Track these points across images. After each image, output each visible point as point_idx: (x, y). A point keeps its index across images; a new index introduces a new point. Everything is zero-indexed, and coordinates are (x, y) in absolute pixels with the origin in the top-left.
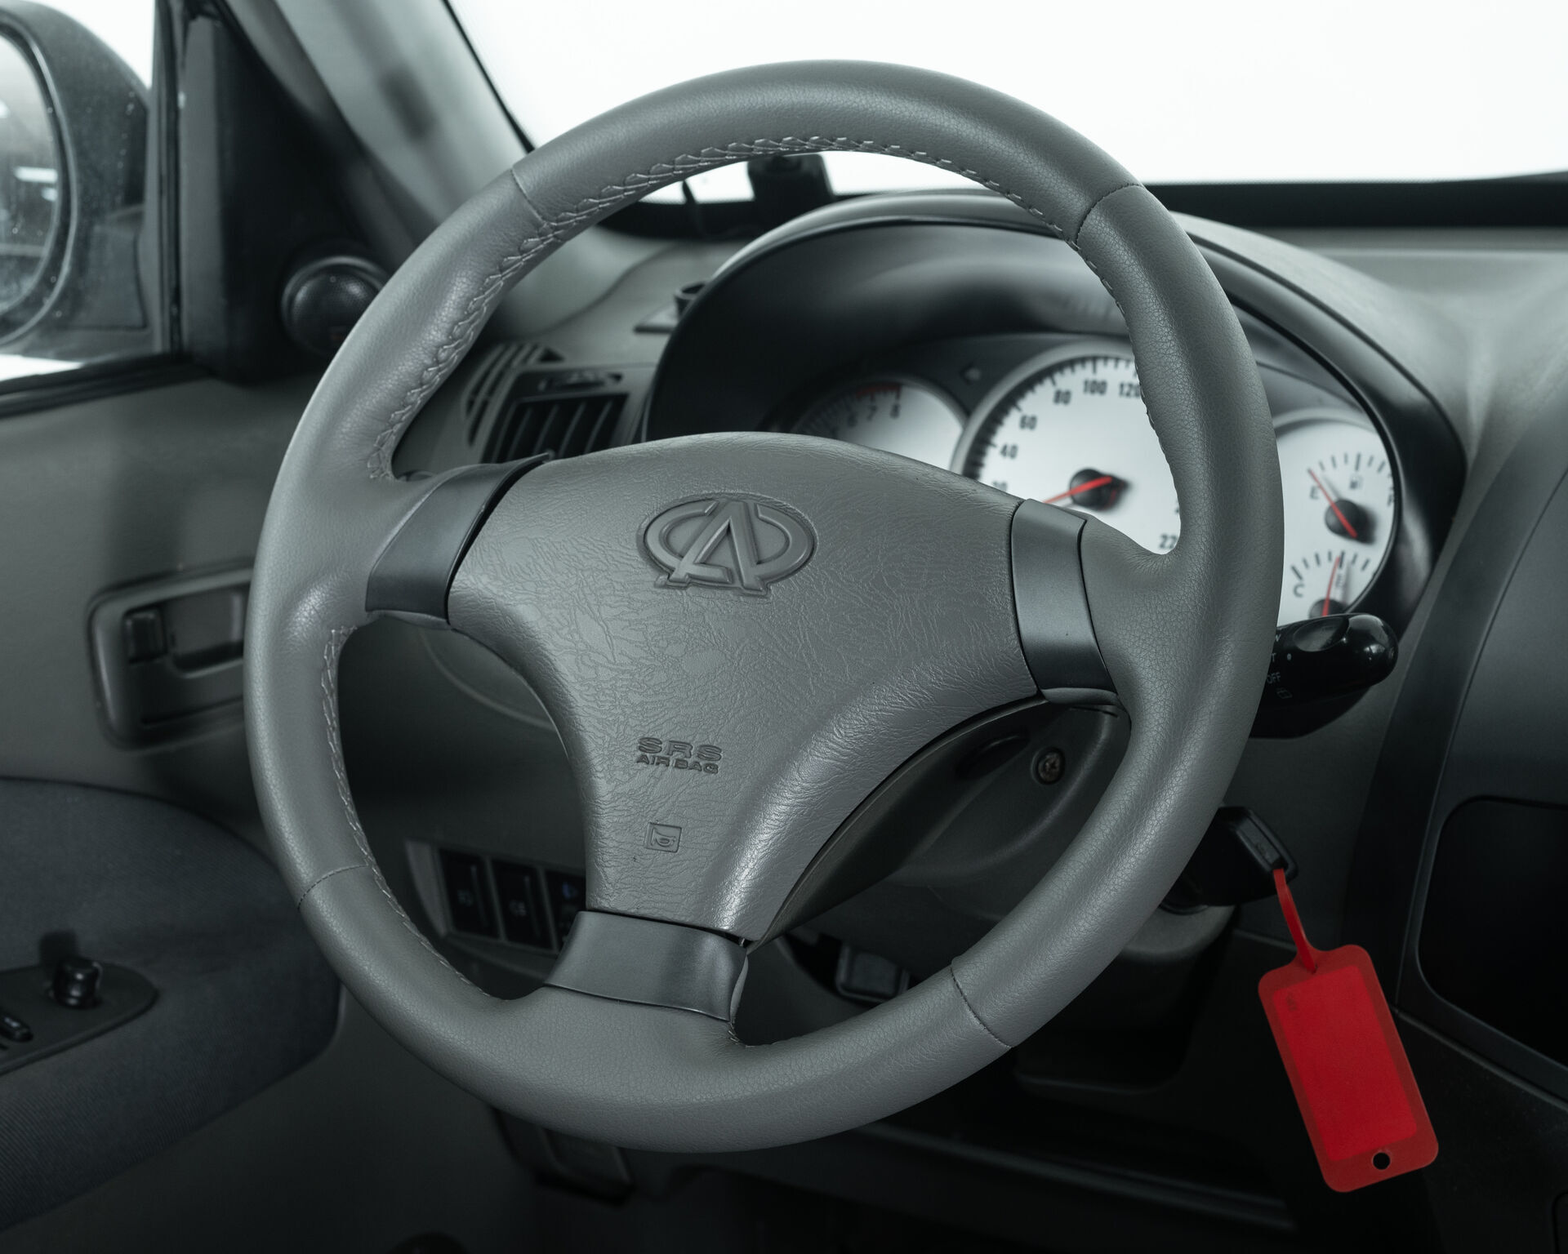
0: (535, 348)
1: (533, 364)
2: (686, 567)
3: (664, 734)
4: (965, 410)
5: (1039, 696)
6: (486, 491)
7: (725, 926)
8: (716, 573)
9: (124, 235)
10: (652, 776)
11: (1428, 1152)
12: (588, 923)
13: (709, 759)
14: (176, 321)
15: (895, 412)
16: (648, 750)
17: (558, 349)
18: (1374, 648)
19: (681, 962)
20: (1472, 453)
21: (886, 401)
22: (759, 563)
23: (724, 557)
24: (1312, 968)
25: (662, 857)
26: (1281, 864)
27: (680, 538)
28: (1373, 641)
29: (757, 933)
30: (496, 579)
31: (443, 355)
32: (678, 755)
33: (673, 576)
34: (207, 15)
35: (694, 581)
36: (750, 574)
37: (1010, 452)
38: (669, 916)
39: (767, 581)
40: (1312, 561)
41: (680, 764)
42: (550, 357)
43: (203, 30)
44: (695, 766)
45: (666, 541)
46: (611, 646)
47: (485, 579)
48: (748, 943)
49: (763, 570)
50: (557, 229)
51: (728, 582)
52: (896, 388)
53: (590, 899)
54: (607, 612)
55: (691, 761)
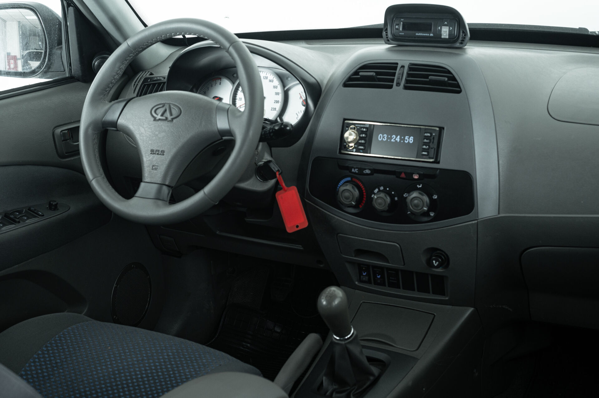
0: (149, 72)
1: (148, 76)
2: (159, 117)
3: (155, 149)
4: (233, 83)
5: (222, 139)
6: (123, 104)
7: (167, 184)
8: (164, 118)
9: (59, 52)
10: (153, 157)
11: (306, 225)
12: (142, 185)
13: (163, 153)
14: (70, 70)
15: (220, 84)
16: (153, 152)
17: (153, 73)
18: (288, 128)
19: (159, 191)
20: (323, 89)
21: (218, 81)
23: (165, 115)
24: (285, 191)
25: (155, 171)
26: (278, 171)
27: (158, 111)
29: (173, 185)
30: (126, 121)
32: (157, 152)
33: (156, 119)
34: (72, 6)
35: (159, 119)
36: (170, 118)
38: (156, 182)
39: (173, 119)
40: (300, 112)
41: (158, 154)
42: (151, 74)
43: (71, 9)
44: (160, 154)
45: (155, 112)
46: (146, 132)
47: (123, 121)
48: (172, 187)
49: (172, 117)
50: (136, 52)
51: (166, 119)
52: (220, 79)
53: (143, 180)
54: (145, 126)
55: (160, 153)
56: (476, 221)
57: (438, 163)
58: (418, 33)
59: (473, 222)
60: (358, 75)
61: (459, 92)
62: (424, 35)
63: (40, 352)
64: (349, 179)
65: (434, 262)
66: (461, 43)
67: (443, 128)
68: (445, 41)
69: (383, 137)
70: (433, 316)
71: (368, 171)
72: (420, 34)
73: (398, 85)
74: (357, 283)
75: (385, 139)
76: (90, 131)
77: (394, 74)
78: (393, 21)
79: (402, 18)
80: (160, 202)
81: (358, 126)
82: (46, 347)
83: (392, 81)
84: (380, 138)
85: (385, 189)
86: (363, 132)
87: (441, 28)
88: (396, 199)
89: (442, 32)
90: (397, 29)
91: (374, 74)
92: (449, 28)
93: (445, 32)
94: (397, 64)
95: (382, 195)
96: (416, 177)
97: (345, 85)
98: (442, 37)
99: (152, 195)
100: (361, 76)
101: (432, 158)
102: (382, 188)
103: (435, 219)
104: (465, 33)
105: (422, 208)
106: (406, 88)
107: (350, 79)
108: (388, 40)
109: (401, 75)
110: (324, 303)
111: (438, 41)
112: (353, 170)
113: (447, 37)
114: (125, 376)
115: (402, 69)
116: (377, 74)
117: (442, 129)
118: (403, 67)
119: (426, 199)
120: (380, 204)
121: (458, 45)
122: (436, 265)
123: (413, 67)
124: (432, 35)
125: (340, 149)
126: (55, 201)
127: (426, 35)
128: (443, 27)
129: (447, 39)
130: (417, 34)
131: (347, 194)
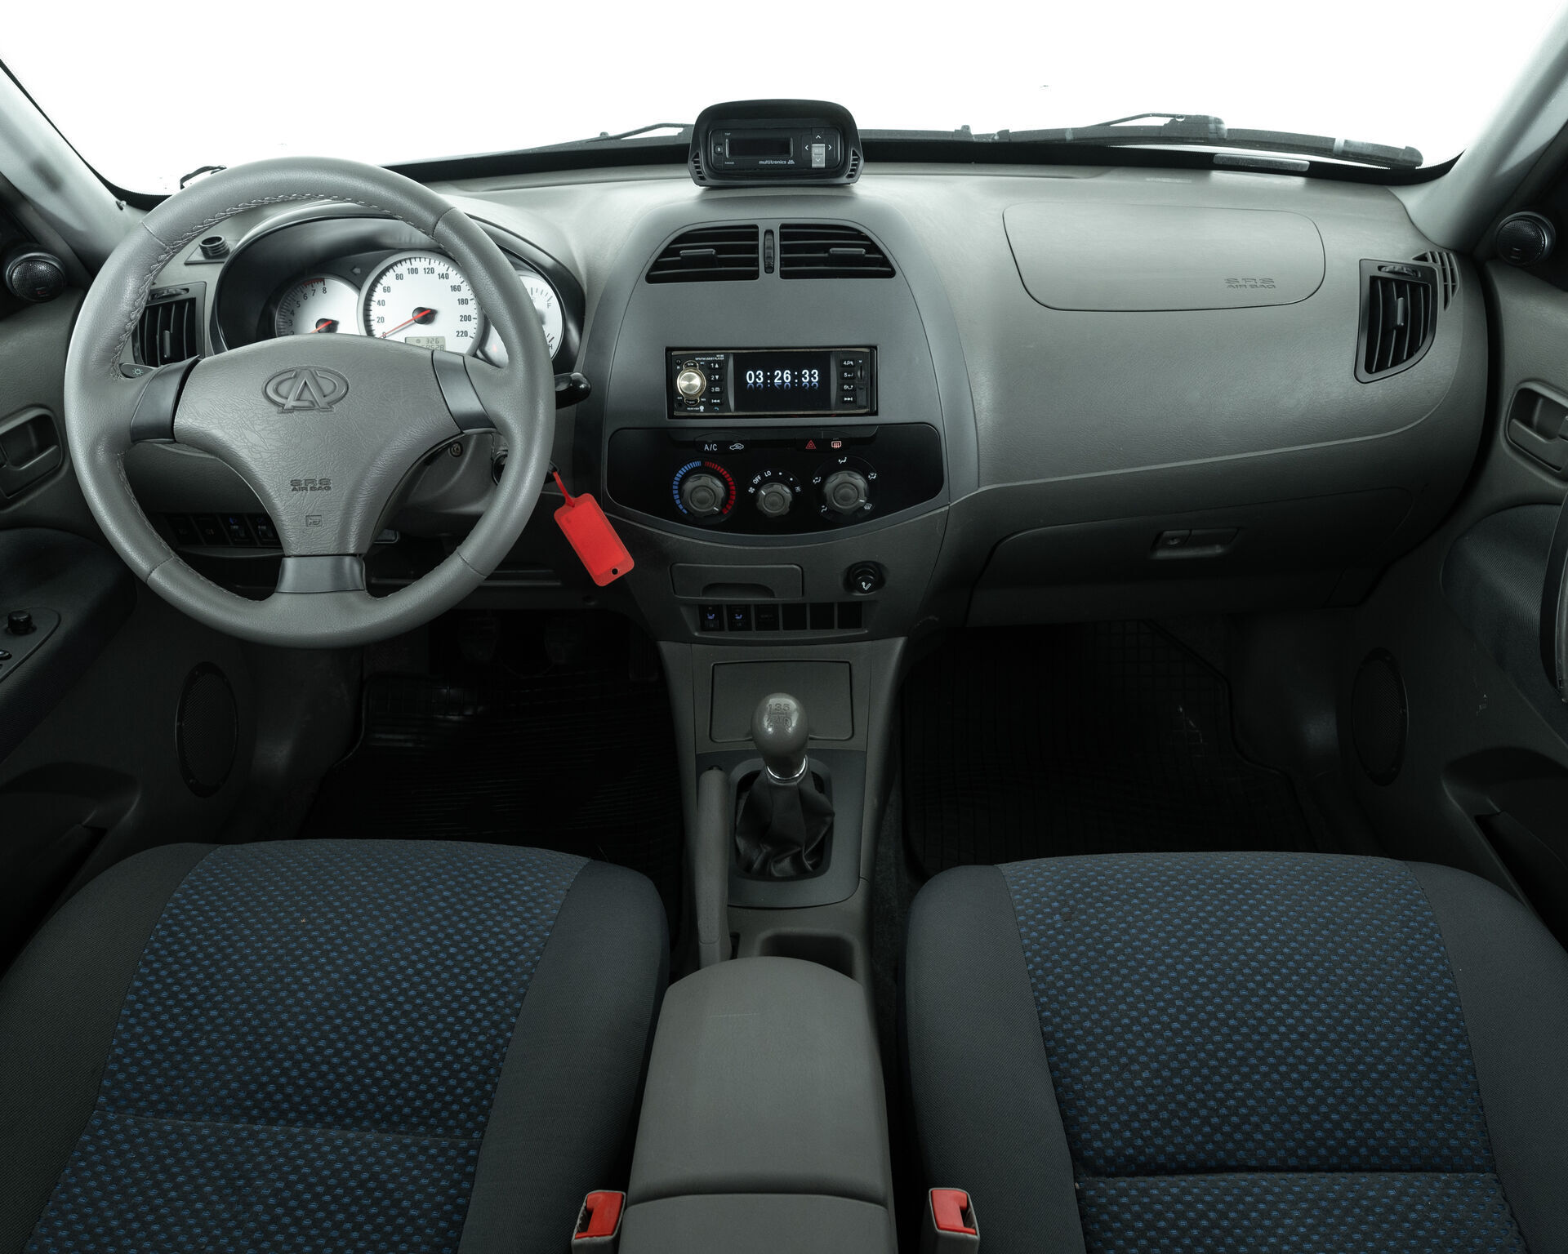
2: (291, 402)
3: (301, 477)
4: (358, 288)
5: (463, 433)
6: (177, 380)
7: (352, 552)
8: (306, 404)
10: (301, 496)
11: (630, 564)
12: (290, 564)
13: (325, 484)
15: (325, 290)
16: (296, 485)
18: (583, 386)
19: (338, 571)
21: (319, 287)
22: (325, 396)
23: (306, 395)
24: (572, 505)
25: (316, 529)
27: (283, 389)
28: (582, 383)
29: (365, 551)
30: (196, 419)
31: (133, 317)
32: (310, 485)
33: (285, 408)
35: (294, 408)
36: (322, 402)
37: (381, 303)
38: (326, 553)
39: (330, 404)
41: (313, 489)
44: (320, 488)
45: (276, 392)
46: (264, 442)
47: (190, 420)
48: (360, 555)
49: (327, 399)
51: (312, 406)
52: (323, 280)
53: (286, 552)
54: (257, 428)
55: (317, 486)
56: (947, 508)
57: (876, 413)
58: (764, 160)
59: (943, 509)
60: (679, 255)
61: (891, 274)
62: (776, 162)
63: (137, 984)
64: (698, 464)
65: (864, 584)
66: (850, 176)
67: (876, 348)
68: (819, 173)
69: (756, 377)
70: (847, 665)
71: (738, 446)
72: (767, 162)
73: (769, 270)
74: (696, 634)
75: (760, 379)
76: (102, 456)
77: (755, 249)
78: (707, 138)
79: (727, 130)
80: (352, 597)
81: (702, 361)
82: (147, 964)
83: (755, 262)
84: (750, 379)
85: (774, 473)
86: (714, 371)
87: (810, 148)
88: (798, 489)
89: (813, 155)
90: (720, 154)
91: (714, 251)
92: (827, 148)
93: (818, 155)
94: (756, 227)
95: (778, 487)
96: (836, 445)
97: (651, 279)
98: (814, 165)
99: (327, 584)
100: (682, 257)
101: (865, 407)
102: (768, 474)
103: (873, 515)
104: (857, 155)
105: (857, 500)
106: (785, 275)
107: (657, 265)
108: (702, 178)
109: (770, 248)
110: (770, 729)
111: (804, 175)
112: (706, 447)
113: (824, 165)
114: (379, 981)
115: (768, 237)
116: (719, 250)
117: (873, 348)
118: (769, 232)
119: (860, 481)
120: (773, 504)
121: (844, 180)
122: (866, 589)
123: (789, 232)
124: (791, 162)
125: (671, 409)
126: (22, 612)
127: (781, 162)
128: (813, 145)
129: (822, 168)
130: (761, 162)
131: (702, 494)
